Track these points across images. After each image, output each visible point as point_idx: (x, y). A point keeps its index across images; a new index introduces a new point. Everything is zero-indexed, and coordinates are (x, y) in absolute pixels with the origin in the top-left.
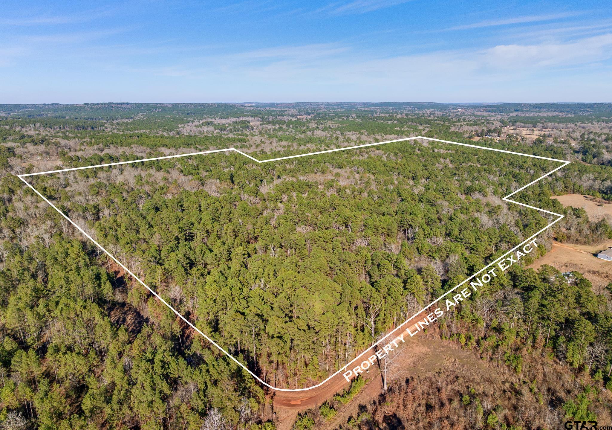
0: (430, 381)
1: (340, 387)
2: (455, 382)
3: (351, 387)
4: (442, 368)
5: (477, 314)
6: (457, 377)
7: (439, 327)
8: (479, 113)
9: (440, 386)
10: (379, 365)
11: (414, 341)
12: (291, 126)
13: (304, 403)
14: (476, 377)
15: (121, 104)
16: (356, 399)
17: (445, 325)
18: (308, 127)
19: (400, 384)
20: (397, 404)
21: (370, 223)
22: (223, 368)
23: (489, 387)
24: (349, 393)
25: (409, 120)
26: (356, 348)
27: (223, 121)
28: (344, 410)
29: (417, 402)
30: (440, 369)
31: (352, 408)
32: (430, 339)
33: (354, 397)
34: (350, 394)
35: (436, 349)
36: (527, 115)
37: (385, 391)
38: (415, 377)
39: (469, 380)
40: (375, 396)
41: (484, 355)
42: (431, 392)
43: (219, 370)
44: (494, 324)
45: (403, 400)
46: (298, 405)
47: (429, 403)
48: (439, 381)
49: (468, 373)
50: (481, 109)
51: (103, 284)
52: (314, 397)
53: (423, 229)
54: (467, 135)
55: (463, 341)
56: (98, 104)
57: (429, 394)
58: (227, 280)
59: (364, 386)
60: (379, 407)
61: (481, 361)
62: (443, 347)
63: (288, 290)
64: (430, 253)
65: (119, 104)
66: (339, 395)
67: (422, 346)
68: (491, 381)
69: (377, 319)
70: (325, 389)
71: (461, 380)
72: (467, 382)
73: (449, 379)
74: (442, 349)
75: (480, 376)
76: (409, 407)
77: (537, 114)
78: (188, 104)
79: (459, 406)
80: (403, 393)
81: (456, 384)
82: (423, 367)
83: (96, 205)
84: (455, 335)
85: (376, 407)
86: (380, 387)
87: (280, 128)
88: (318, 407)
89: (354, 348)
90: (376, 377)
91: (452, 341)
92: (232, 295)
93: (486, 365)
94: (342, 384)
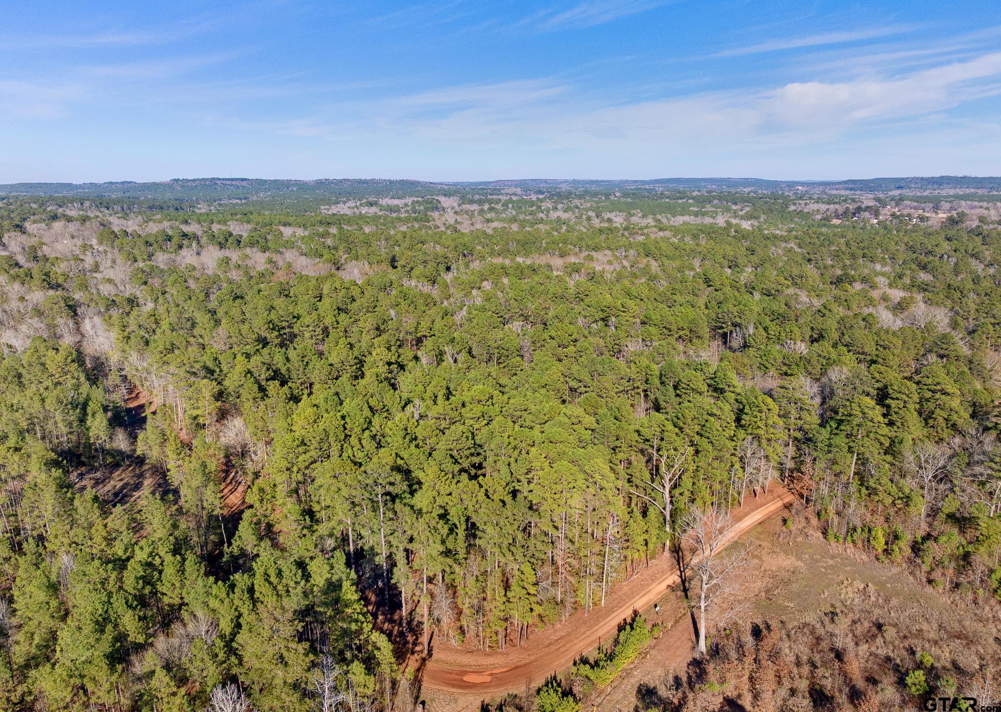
0: (812, 633)
1: (591, 644)
2: (874, 636)
3: (616, 642)
4: (838, 605)
5: (908, 484)
6: (879, 627)
7: (819, 514)
8: (834, 192)
9: (839, 645)
10: (685, 591)
11: (763, 544)
12: (510, 206)
13: (498, 680)
14: (925, 627)
15: (232, 180)
16: (628, 673)
17: (831, 510)
18: (540, 207)
19: (739, 639)
20: (736, 688)
21: (654, 318)
22: (292, 584)
23: (966, 652)
24: (611, 657)
25: (714, 198)
26: (628, 553)
27: (396, 202)
28: (599, 700)
29: (787, 684)
30: (832, 606)
31: (618, 695)
32: (799, 539)
33: (624, 670)
34: (615, 661)
35: (817, 561)
36: (919, 194)
37: (702, 653)
38: (774, 624)
39: (910, 632)
40: (680, 665)
41: (937, 575)
42: (817, 658)
43: (280, 587)
44: (950, 506)
45: (751, 679)
46: (483, 685)
47: (817, 687)
48: (837, 632)
49: (904, 617)
50: (837, 187)
51: (89, 418)
52: (525, 665)
53: (766, 329)
54: (819, 217)
55: (880, 543)
56: (194, 180)
57: (814, 666)
58: (341, 404)
59: (648, 642)
60: (691, 696)
61: (929, 589)
62: (833, 557)
63: (472, 422)
64: (785, 368)
65: (228, 179)
66: (584, 661)
67: (782, 555)
68: (966, 638)
69: (677, 492)
70: (553, 648)
71: (890, 633)
72: (905, 637)
73: (859, 629)
74: (831, 562)
75: (935, 626)
76: (767, 696)
77: (937, 192)
78: (341, 181)
79: (897, 698)
80: (749, 660)
81: (879, 641)
82: (791, 601)
83: (132, 297)
84: (859, 530)
85: (684, 693)
86: (690, 644)
87: (491, 209)
88: (533, 691)
89: (625, 552)
90: (677, 622)
91: (851, 545)
92: (345, 429)
93: (946, 600)
94: (594, 637)
